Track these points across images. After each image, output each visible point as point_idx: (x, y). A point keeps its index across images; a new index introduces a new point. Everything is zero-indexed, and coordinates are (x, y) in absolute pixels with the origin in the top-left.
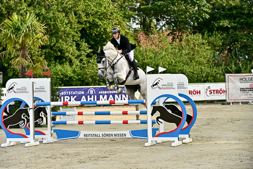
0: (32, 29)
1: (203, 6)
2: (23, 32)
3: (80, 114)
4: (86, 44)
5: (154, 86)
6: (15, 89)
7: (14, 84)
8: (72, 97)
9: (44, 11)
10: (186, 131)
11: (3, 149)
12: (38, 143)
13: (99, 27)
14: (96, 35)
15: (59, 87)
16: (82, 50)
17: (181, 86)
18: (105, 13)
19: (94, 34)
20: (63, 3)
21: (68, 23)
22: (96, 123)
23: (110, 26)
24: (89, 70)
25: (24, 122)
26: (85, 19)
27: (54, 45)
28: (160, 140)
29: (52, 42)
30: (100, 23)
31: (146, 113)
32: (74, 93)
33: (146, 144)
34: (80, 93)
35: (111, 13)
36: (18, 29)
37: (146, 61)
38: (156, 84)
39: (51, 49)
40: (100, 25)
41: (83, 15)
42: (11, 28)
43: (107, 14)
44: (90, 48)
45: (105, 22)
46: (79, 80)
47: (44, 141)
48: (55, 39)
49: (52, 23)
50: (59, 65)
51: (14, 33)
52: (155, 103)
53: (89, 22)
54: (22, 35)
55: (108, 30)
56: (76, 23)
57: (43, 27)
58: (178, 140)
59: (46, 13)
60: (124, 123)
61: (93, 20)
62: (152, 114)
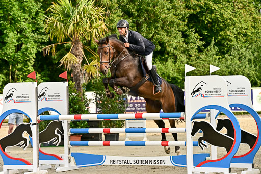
0: (85, 17)
4: (197, 34)
13: (213, 13)
14: (209, 23)
16: (191, 42)
17: (240, 92)
19: (207, 22)
21: (172, 8)
22: (126, 145)
23: (229, 11)
24: (198, 69)
27: (153, 37)
29: (149, 33)
30: (215, 6)
40: (215, 9)
44: (201, 40)
45: (221, 6)
48: (154, 29)
49: (149, 8)
50: (158, 62)
51: (63, 21)
52: (204, 118)
53: (201, 7)
54: (72, 24)
55: (225, 16)
56: (182, 7)
57: (101, 12)
58: (230, 172)
60: (162, 145)
61: (206, 3)
62: (193, 134)
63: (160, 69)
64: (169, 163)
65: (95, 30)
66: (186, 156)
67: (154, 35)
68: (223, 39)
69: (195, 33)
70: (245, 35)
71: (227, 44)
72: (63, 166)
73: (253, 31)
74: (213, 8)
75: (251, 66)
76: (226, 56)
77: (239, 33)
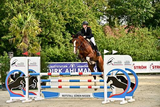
0: (31, 24)
1: (149, 9)
2: (25, 25)
3: (60, 81)
4: (70, 34)
6: (16, 64)
7: (16, 60)
8: (59, 69)
9: (41, 12)
11: (8, 104)
12: (31, 100)
13: (78, 23)
14: (76, 28)
15: (49, 63)
16: (67, 38)
17: (127, 63)
18: (83, 13)
19: (75, 27)
20: (54, 6)
21: (58, 20)
22: (70, 88)
25: (22, 86)
26: (69, 17)
27: (48, 34)
28: (113, 99)
29: (46, 33)
30: (79, 19)
31: (103, 81)
32: (61, 67)
33: (103, 102)
34: (65, 67)
35: (87, 13)
36: (22, 24)
37: (109, 46)
38: (110, 62)
39: (46, 37)
40: (79, 21)
41: (68, 14)
42: (17, 23)
43: (84, 14)
44: (72, 37)
45: (82, 19)
46: (65, 58)
47: (36, 99)
48: (48, 30)
49: (46, 19)
50: (51, 48)
51: (19, 26)
52: (110, 75)
53: (72, 19)
54: (24, 28)
56: (63, 20)
57: (38, 22)
58: (125, 100)
59: (43, 13)
60: (89, 88)
61: (74, 18)
62: (107, 82)
63: (52, 51)
64: (92, 96)
65: (36, 31)
66: (104, 93)
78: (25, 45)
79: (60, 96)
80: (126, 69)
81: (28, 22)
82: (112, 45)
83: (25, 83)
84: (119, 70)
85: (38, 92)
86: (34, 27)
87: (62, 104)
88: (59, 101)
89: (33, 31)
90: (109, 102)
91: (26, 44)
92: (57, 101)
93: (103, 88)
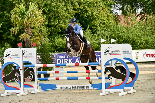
0: (33, 14)
3: (57, 72)
5: (106, 52)
6: (10, 56)
7: (10, 52)
8: (69, 59)
9: (49, 2)
10: (131, 84)
11: (1, 98)
12: (27, 93)
13: (88, 12)
14: (86, 17)
18: (92, 2)
19: (84, 17)
21: (66, 10)
22: (68, 79)
23: (96, 11)
25: (17, 78)
26: (78, 7)
28: (112, 91)
29: (55, 23)
31: (101, 72)
33: (101, 94)
35: (96, 2)
36: (23, 14)
37: (120, 34)
38: (108, 51)
39: (55, 27)
40: (89, 10)
41: (77, 4)
42: (19, 13)
43: (93, 3)
45: (92, 9)
47: (32, 92)
48: (57, 21)
49: (55, 10)
50: (60, 38)
51: (21, 16)
52: (109, 65)
53: (81, 9)
54: (26, 18)
55: (94, 14)
56: (71, 10)
57: (41, 12)
58: (124, 91)
59: (51, 3)
60: (87, 79)
61: (84, 7)
62: (105, 73)
63: (61, 42)
65: (38, 21)
66: (101, 84)
67: (57, 24)
68: (93, 26)
69: (79, 23)
70: (104, 23)
71: (95, 28)
72: (34, 90)
73: (108, 21)
74: (87, 10)
75: (108, 40)
76: (95, 34)
77: (101, 23)
78: (27, 35)
79: (58, 88)
80: (125, 59)
81: (30, 12)
82: (123, 34)
83: (20, 75)
84: (118, 60)
85: (35, 84)
86: (36, 17)
87: (58, 97)
88: (56, 93)
89: (36, 21)
90: (107, 93)
91: (29, 34)
92: (54, 93)
93: (101, 79)
